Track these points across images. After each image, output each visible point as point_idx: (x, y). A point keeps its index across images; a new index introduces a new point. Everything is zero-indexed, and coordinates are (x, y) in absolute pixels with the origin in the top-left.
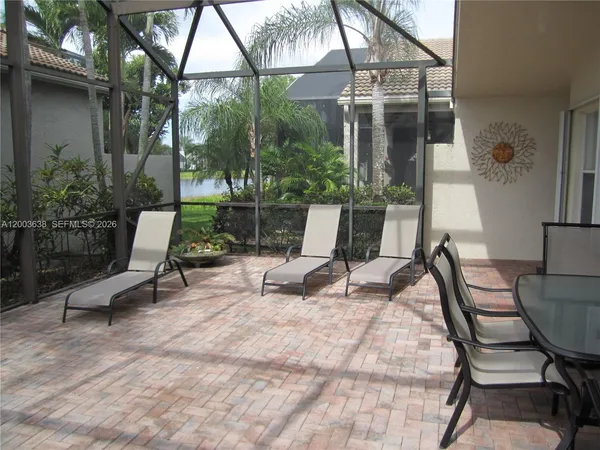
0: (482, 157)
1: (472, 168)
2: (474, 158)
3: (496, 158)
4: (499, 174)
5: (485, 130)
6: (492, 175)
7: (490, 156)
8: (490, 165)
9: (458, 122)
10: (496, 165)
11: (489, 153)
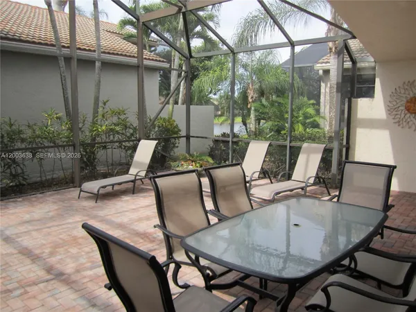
0: (396, 109)
1: (388, 117)
2: (390, 110)
3: (408, 109)
4: (411, 123)
5: (399, 87)
6: (404, 124)
7: (403, 108)
8: (403, 115)
9: (378, 81)
10: (408, 115)
11: (402, 105)
